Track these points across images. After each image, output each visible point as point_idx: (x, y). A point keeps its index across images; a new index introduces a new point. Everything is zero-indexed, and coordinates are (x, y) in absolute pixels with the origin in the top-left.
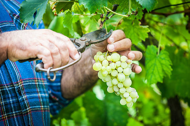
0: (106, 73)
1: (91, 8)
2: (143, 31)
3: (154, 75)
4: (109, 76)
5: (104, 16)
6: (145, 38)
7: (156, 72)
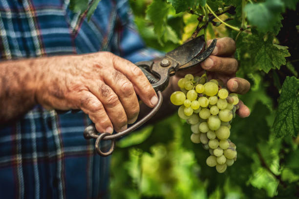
0: (189, 111)
1: (178, 4)
2: (279, 54)
3: (286, 123)
4: (195, 116)
5: (204, 20)
6: (280, 65)
7: (289, 120)
